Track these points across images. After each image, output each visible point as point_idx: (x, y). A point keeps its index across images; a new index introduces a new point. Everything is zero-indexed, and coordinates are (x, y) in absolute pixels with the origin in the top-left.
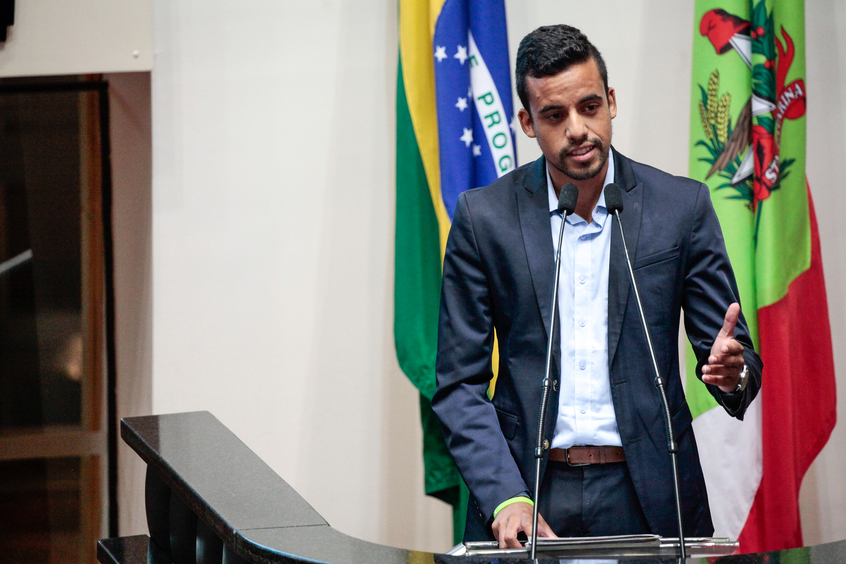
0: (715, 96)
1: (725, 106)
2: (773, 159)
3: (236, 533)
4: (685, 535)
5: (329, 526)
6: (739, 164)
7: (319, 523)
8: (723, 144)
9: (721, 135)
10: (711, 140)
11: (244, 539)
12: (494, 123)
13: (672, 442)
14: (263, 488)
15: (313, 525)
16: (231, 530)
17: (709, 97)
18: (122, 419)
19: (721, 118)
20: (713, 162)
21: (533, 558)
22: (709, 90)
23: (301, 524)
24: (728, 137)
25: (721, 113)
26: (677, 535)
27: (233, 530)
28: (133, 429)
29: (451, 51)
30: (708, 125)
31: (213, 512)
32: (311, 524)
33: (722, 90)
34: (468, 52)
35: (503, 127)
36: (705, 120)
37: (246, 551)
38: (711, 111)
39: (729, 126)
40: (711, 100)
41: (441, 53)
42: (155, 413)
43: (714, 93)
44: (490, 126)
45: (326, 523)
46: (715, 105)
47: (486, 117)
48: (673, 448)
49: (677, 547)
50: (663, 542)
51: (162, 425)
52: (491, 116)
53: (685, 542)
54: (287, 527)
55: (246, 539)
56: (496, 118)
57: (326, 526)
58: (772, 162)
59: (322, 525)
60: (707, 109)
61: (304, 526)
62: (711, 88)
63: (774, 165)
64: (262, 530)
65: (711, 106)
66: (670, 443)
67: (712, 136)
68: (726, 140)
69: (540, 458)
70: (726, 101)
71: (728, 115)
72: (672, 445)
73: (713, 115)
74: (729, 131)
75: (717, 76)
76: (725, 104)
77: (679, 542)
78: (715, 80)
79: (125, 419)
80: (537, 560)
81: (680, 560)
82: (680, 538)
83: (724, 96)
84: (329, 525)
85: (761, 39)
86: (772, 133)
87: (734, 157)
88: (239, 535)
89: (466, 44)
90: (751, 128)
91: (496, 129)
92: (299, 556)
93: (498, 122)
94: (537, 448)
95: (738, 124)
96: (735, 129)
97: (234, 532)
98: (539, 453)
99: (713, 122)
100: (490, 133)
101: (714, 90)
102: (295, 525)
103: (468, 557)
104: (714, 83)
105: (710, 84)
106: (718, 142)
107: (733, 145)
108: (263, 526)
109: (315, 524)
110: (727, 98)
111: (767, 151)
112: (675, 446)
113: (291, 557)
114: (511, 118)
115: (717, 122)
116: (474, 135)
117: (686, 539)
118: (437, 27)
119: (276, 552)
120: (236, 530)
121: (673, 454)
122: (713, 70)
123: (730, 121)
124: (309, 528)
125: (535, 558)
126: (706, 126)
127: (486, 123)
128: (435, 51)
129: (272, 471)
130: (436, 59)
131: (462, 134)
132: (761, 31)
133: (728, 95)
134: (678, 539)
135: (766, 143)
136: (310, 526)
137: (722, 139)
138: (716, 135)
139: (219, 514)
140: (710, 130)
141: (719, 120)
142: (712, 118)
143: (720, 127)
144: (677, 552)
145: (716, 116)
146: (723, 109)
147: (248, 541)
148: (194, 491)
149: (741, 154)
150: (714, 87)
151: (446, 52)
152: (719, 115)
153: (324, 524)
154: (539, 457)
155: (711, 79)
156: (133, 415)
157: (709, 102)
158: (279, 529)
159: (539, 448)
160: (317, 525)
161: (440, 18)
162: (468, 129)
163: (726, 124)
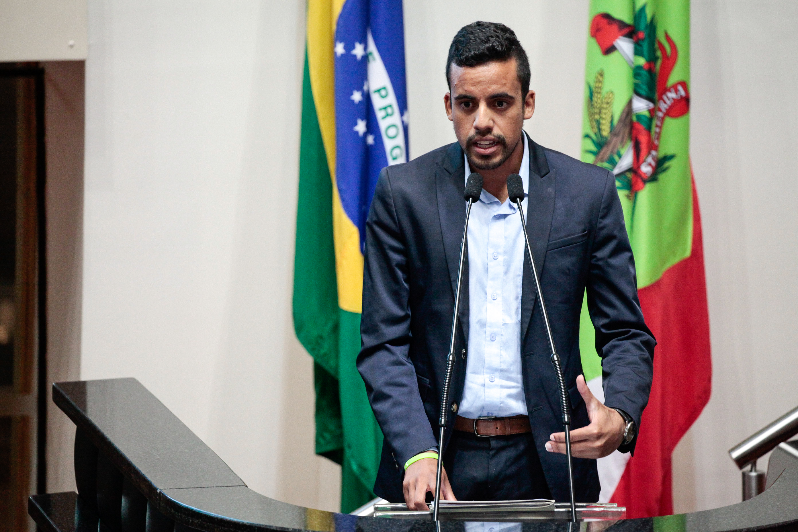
0: (599, 93)
1: (607, 103)
2: (649, 153)
3: (160, 492)
4: (576, 501)
5: (246, 488)
6: (620, 157)
7: (237, 484)
8: (606, 138)
9: (604, 130)
10: (596, 134)
11: (167, 497)
12: (387, 115)
13: (566, 415)
14: (185, 450)
15: (232, 486)
16: (155, 489)
17: (596, 95)
18: (54, 384)
19: (605, 114)
20: (596, 154)
21: (435, 520)
22: (596, 87)
23: (220, 485)
24: (611, 132)
25: (605, 109)
26: (569, 501)
27: (157, 490)
28: (64, 393)
29: (350, 47)
30: (593, 120)
31: (139, 472)
32: (230, 485)
33: (607, 87)
34: (366, 48)
35: (396, 119)
36: (591, 115)
37: (169, 509)
38: (596, 107)
39: (612, 122)
40: (597, 97)
41: (340, 49)
42: (83, 378)
43: (599, 90)
44: (384, 118)
45: (244, 484)
46: (599, 101)
47: (381, 109)
48: (566, 420)
49: (569, 512)
50: (557, 507)
51: (90, 390)
52: (385, 108)
53: (576, 507)
54: (208, 487)
55: (169, 498)
56: (389, 111)
57: (244, 487)
58: (647, 156)
59: (240, 486)
60: (592, 105)
61: (223, 487)
62: (597, 85)
63: (650, 160)
64: (184, 489)
65: (596, 102)
66: (564, 416)
67: (596, 130)
68: (609, 135)
69: (444, 427)
70: (610, 98)
71: (612, 112)
72: (566, 417)
73: (597, 111)
74: (612, 127)
75: (601, 74)
76: (609, 101)
77: (571, 507)
78: (601, 79)
79: (57, 384)
80: (439, 522)
81: (571, 523)
82: (571, 503)
83: (607, 93)
84: (246, 486)
85: (641, 42)
86: (649, 129)
87: (616, 150)
88: (163, 494)
89: (364, 41)
90: (632, 124)
91: (389, 121)
92: (219, 514)
93: (392, 115)
94: (441, 418)
95: (620, 120)
96: (618, 124)
97: (158, 491)
98: (443, 423)
99: (597, 117)
100: (383, 124)
101: (600, 88)
102: (214, 486)
103: (377, 517)
104: (600, 82)
105: (596, 82)
106: (601, 136)
107: (615, 139)
108: (185, 486)
109: (234, 485)
110: (611, 95)
111: (644, 146)
112: (568, 418)
113: (211, 515)
114: (403, 111)
115: (601, 118)
116: (368, 126)
117: (576, 504)
118: (338, 24)
119: (197, 510)
120: (160, 489)
121: (567, 426)
122: (598, 69)
123: (612, 117)
124: (228, 488)
125: (437, 519)
126: (591, 121)
127: (380, 114)
128: (334, 46)
129: (194, 434)
130: (335, 53)
131: (356, 124)
132: (641, 35)
133: (612, 92)
134: (569, 504)
135: (643, 139)
136: (229, 486)
137: (606, 133)
138: (600, 130)
139: (144, 474)
140: (595, 124)
141: (604, 116)
142: (596, 113)
143: (603, 122)
144: (569, 516)
145: (600, 113)
146: (608, 106)
147: (171, 500)
148: (121, 452)
149: (623, 147)
150: (600, 85)
151: (345, 48)
152: (604, 111)
153: (242, 485)
154: (442, 426)
155: (597, 78)
156: (62, 380)
157: (595, 99)
158: (200, 488)
159: (443, 418)
160: (235, 486)
161: (341, 15)
162: (362, 120)
163: (609, 119)
